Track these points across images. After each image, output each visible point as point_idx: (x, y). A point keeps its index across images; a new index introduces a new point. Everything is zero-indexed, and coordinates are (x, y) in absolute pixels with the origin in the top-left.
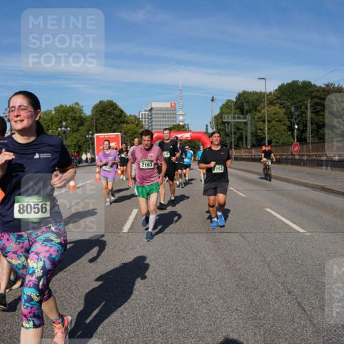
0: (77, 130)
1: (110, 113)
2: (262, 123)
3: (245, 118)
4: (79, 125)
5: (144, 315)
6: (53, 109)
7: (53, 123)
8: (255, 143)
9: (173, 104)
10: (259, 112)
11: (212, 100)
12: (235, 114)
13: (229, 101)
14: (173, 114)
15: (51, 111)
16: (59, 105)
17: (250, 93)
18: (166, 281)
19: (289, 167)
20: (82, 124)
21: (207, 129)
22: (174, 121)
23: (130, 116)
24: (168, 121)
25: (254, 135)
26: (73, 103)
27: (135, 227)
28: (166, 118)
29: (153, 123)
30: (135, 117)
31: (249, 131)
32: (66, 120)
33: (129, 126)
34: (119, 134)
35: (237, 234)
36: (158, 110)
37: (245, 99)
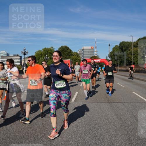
1: (66, 51)
2: (131, 55)
3: (123, 53)
5: (81, 137)
7: (42, 55)
8: (128, 64)
9: (92, 47)
10: (130, 50)
11: (109, 45)
12: (119, 51)
13: (116, 46)
14: (92, 51)
15: (41, 50)
16: (44, 48)
17: (126, 42)
18: (91, 123)
19: (143, 74)
21: (107, 58)
22: (93, 55)
23: (74, 52)
25: (127, 60)
26: (50, 47)
27: (77, 99)
28: (89, 53)
29: (84, 55)
30: (77, 53)
31: (125, 58)
32: (47, 54)
33: (74, 57)
34: (70, 60)
35: (121, 103)
36: (86, 50)
37: (123, 45)
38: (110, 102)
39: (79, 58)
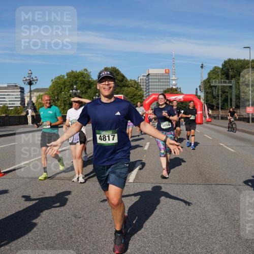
0: (86, 92)
3: (230, 82)
4: (87, 88)
6: (65, 75)
7: (65, 86)
9: (167, 71)
11: (202, 67)
12: (221, 79)
13: (215, 67)
14: (167, 79)
16: (70, 71)
17: (235, 61)
20: (90, 87)
21: (197, 92)
22: (167, 85)
23: (131, 80)
24: (163, 85)
26: (83, 69)
28: (161, 82)
29: (150, 87)
30: (135, 82)
31: (234, 93)
32: (76, 84)
33: (129, 89)
34: (122, 95)
35: (232, 186)
36: (154, 76)
37: (230, 66)
38: (207, 183)
39: (141, 92)
